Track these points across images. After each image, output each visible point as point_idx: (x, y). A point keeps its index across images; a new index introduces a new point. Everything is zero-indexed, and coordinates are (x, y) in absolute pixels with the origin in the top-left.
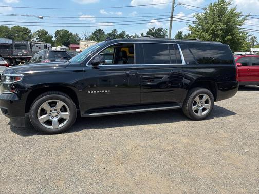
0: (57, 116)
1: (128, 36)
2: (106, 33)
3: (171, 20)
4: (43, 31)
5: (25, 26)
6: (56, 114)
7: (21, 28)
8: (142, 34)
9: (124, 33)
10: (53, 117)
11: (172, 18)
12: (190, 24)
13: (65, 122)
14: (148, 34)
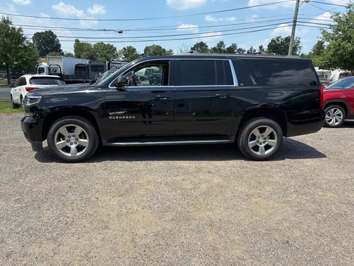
0: (75, 143)
1: (240, 50)
2: (209, 48)
3: (294, 25)
4: (130, 47)
5: (110, 43)
6: (75, 141)
7: (105, 45)
8: (261, 47)
9: (234, 46)
10: (71, 144)
11: (295, 22)
12: (325, 29)
13: (84, 151)
14: (270, 46)
